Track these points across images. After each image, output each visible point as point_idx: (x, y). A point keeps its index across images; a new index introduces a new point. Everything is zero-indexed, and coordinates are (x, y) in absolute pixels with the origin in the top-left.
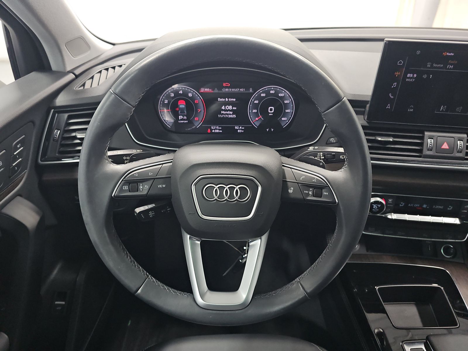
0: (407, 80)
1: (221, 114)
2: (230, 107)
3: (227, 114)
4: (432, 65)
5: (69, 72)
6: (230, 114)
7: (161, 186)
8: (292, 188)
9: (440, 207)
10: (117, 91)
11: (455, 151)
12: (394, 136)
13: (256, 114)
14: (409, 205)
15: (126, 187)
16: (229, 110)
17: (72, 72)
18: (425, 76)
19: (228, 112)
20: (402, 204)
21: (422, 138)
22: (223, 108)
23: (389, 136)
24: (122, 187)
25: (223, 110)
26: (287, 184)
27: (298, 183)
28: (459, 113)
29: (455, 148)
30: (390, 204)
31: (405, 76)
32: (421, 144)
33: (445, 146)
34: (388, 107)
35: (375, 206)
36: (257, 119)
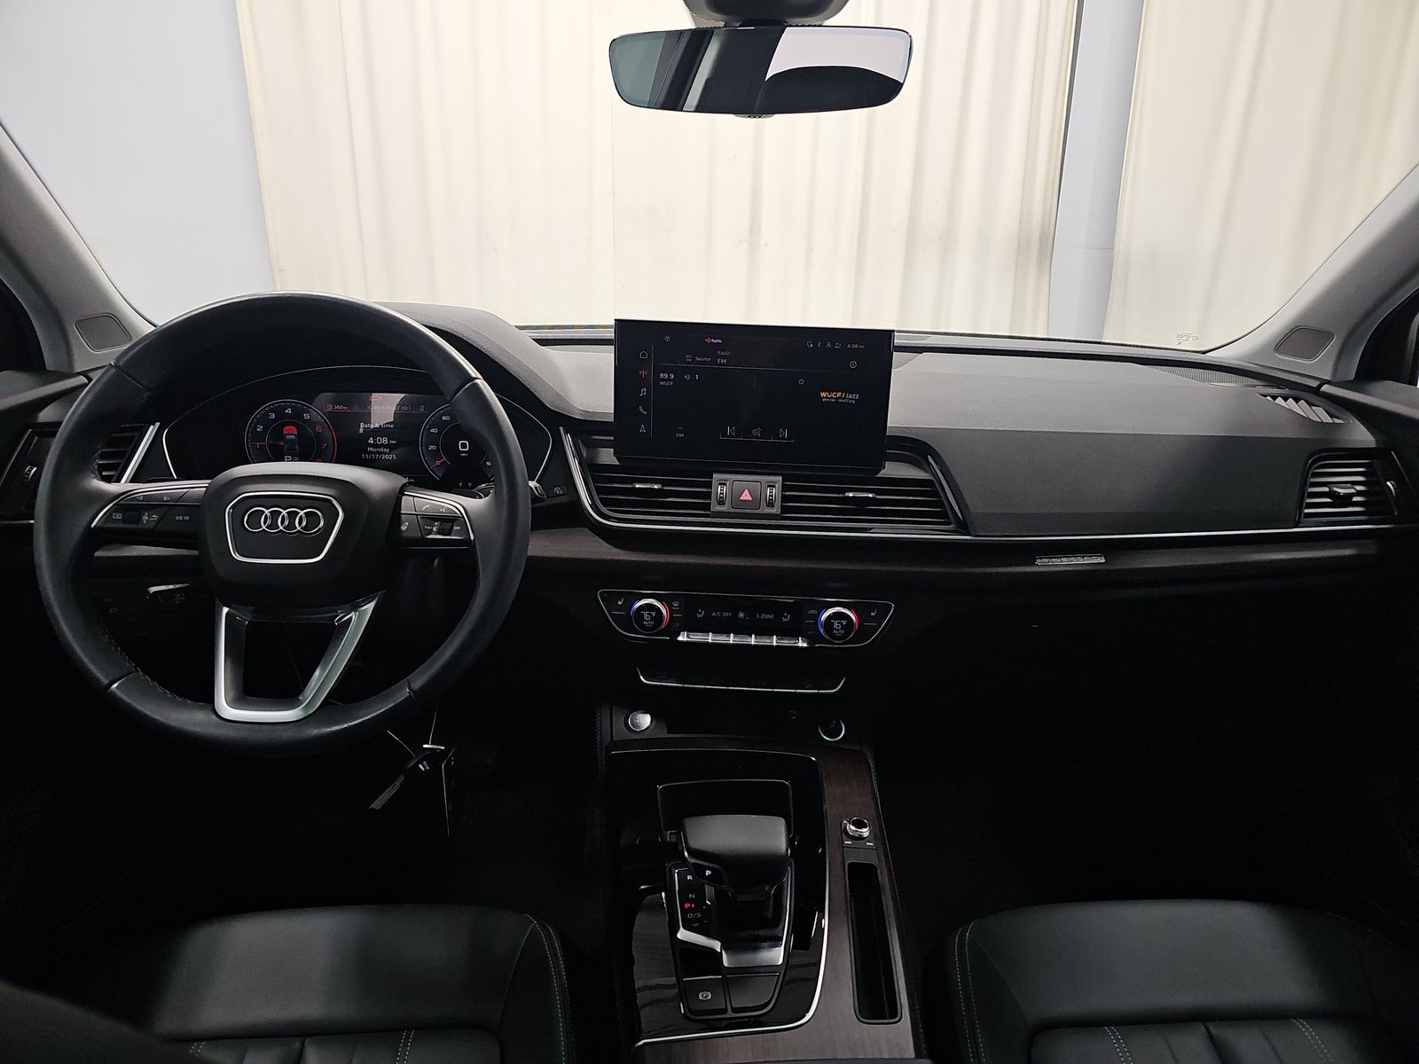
0: (662, 383)
1: (366, 452)
2: (385, 440)
3: (380, 453)
4: (693, 359)
5: (79, 374)
6: (385, 453)
7: (181, 518)
8: (407, 523)
9: (768, 616)
10: (121, 364)
11: (763, 504)
12: (663, 483)
13: (436, 454)
14: (714, 614)
15: (118, 514)
16: (382, 446)
17: (84, 374)
18: (687, 377)
19: (381, 450)
20: (700, 613)
21: (709, 485)
22: (371, 441)
23: (656, 482)
24: (111, 515)
25: (370, 445)
26: (400, 518)
27: (417, 515)
28: (758, 438)
29: (763, 499)
30: (677, 612)
31: (657, 379)
32: (708, 496)
33: (746, 496)
34: (643, 429)
35: (646, 615)
36: (438, 463)
